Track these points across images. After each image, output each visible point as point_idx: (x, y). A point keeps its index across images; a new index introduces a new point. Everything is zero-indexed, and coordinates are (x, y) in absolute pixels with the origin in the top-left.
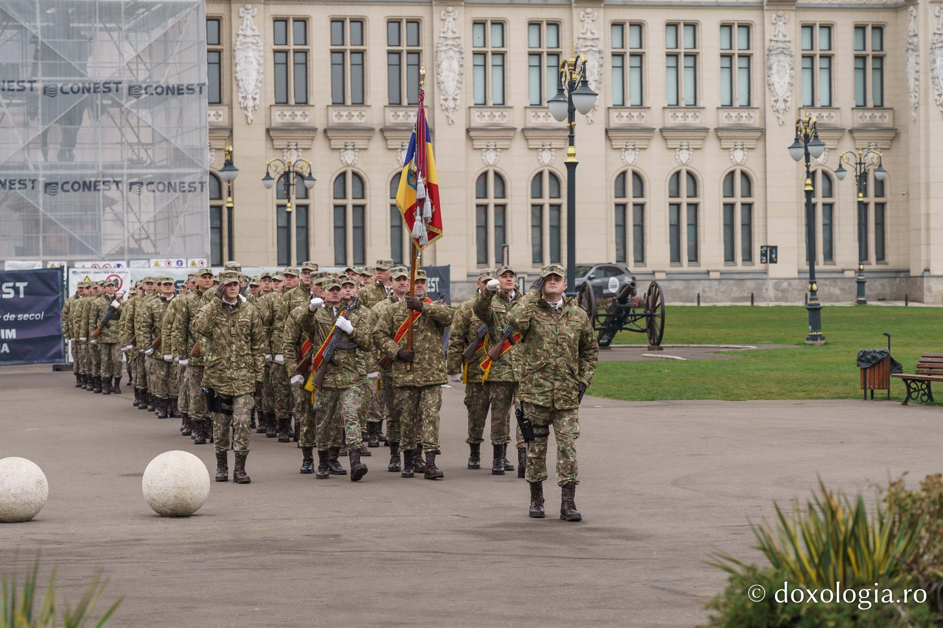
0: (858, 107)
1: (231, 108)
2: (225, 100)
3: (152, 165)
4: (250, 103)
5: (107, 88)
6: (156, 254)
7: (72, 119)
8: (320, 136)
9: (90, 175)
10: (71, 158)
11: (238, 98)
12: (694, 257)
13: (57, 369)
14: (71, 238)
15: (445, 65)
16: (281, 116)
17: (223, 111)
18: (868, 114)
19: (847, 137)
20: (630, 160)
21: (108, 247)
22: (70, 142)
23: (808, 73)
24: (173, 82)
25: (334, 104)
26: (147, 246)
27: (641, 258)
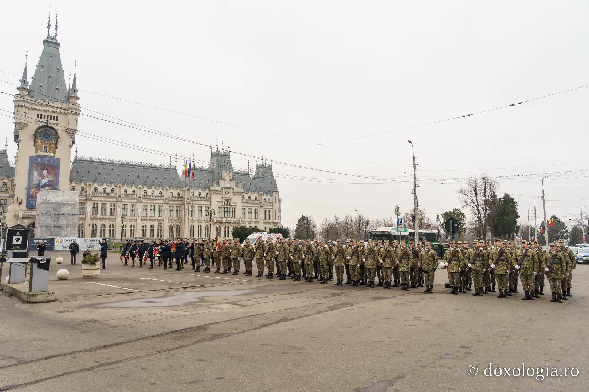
0: (177, 217)
1: (85, 215)
2: (85, 214)
3: (70, 224)
4: (88, 214)
5: (64, 214)
6: (70, 236)
7: (58, 218)
8: (99, 219)
9: (60, 225)
10: (58, 223)
11: (87, 214)
12: (153, 236)
13: (53, 251)
14: (57, 234)
15: (118, 210)
16: (93, 217)
17: (84, 216)
18: (178, 218)
19: (175, 221)
20: (145, 223)
21: (63, 235)
22: (58, 221)
23: (170, 213)
24: (74, 213)
25: (101, 215)
26: (69, 235)
27: (146, 237)
